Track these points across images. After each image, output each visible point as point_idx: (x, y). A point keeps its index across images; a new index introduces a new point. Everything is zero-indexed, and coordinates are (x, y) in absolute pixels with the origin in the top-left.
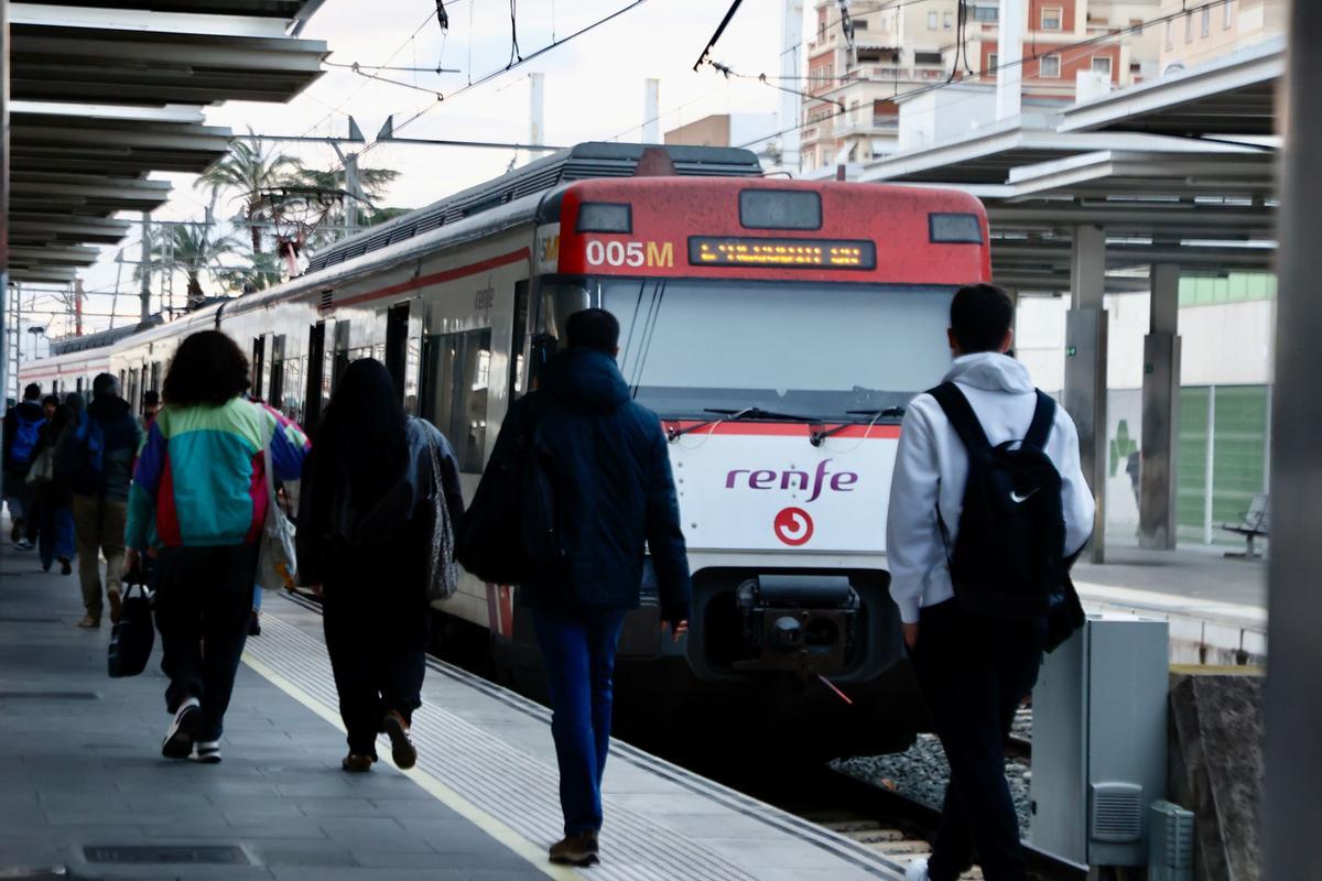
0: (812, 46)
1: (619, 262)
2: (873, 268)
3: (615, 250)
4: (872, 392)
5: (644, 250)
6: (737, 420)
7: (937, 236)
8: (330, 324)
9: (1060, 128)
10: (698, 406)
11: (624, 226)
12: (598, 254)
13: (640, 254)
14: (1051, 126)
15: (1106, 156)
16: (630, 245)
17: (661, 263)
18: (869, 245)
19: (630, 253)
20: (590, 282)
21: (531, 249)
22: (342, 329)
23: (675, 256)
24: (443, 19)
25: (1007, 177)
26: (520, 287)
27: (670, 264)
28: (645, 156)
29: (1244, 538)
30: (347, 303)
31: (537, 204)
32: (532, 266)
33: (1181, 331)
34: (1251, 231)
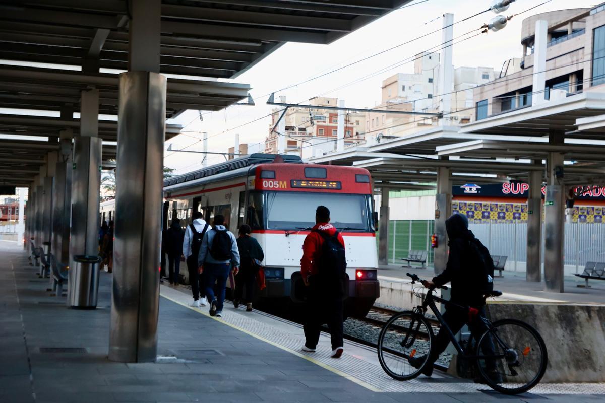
0: (271, 125)
1: (272, 187)
2: (341, 189)
3: (271, 183)
4: (341, 223)
5: (279, 183)
6: (304, 231)
7: (358, 181)
8: (171, 203)
9: (368, 151)
10: (294, 227)
11: (273, 177)
12: (266, 184)
13: (278, 185)
14: (365, 150)
15: (382, 159)
16: (275, 182)
17: (283, 187)
18: (339, 183)
19: (275, 184)
20: (264, 192)
21: (246, 183)
22: (175, 204)
23: (287, 185)
24: (201, 118)
25: (352, 164)
26: (242, 194)
27: (286, 187)
28: (276, 158)
29: (407, 262)
30: (176, 197)
31: (247, 170)
32: (246, 188)
33: (390, 206)
34: (412, 179)
